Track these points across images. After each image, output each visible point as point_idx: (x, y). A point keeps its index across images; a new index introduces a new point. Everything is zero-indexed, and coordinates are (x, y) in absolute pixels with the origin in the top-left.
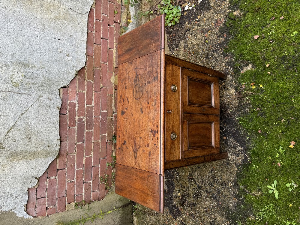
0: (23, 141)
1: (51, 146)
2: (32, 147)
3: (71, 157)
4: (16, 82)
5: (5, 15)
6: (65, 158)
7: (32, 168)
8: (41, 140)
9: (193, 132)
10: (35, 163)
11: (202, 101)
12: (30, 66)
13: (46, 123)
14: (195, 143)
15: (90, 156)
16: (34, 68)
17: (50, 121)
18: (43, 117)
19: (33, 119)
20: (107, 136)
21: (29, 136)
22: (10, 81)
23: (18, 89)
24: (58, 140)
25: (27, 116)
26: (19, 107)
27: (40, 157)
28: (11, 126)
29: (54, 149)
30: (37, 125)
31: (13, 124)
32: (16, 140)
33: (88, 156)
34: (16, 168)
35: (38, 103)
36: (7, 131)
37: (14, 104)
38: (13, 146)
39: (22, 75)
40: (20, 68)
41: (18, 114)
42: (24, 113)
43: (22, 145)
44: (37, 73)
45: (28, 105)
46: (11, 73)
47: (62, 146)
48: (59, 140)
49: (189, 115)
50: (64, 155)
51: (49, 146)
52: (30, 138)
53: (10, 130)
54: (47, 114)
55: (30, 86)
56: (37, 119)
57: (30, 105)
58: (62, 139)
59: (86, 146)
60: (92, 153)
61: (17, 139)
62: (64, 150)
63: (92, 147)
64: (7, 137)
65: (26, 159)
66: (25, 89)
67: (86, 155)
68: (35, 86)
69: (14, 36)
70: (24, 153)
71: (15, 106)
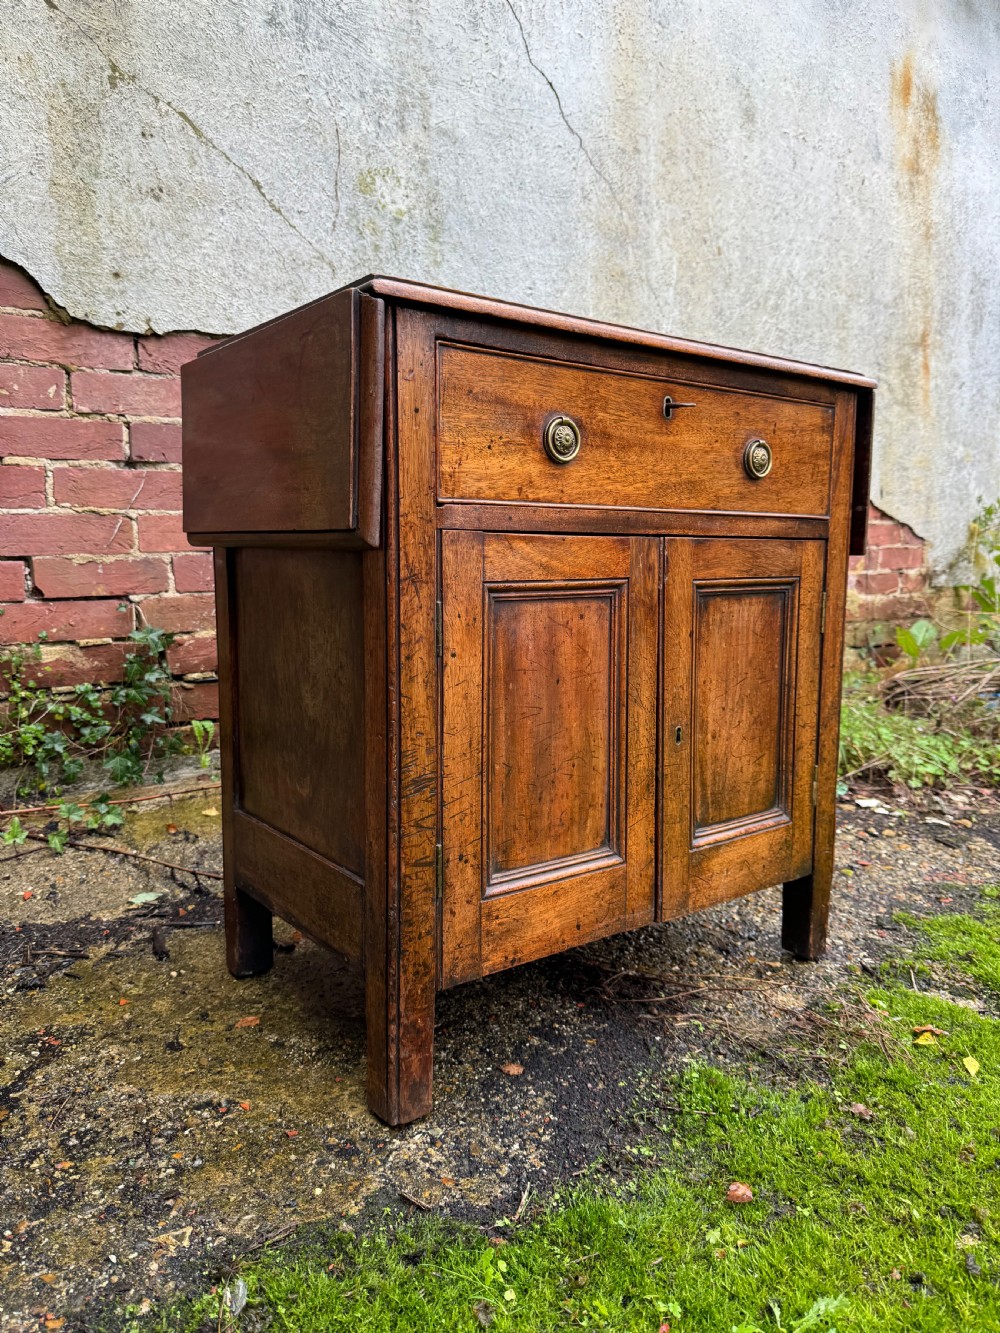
0: (146, 166)
1: (116, 288)
2: (116, 198)
3: (52, 390)
4: (373, 184)
5: (565, 192)
6: (45, 357)
7: (8, 179)
8: (148, 246)
9: (567, 647)
10: (34, 199)
11: (711, 727)
12: (436, 246)
13: (224, 275)
14: (511, 665)
15: (51, 499)
16: (431, 258)
17: (235, 296)
18: (250, 267)
19: (241, 225)
20: (165, 595)
21: (164, 196)
22: (375, 165)
23: (351, 186)
24: (148, 321)
25: (253, 204)
26: (285, 178)
27: (66, 227)
28: (210, 135)
29: (102, 298)
30: (215, 239)
31: (215, 142)
32: (150, 140)
33: (50, 481)
34: (13, 113)
35: (306, 254)
36: (188, 113)
37: (297, 161)
38: (121, 119)
39: (400, 212)
40: (425, 211)
41: (259, 169)
42: (263, 195)
43: (124, 158)
44: (417, 267)
45: (297, 215)
46: (402, 174)
47: (111, 346)
48: (147, 327)
49: (653, 591)
50: (64, 348)
51: (116, 275)
52: (158, 198)
53: (194, 128)
54: (266, 287)
55: (368, 232)
56: (243, 240)
57: (296, 221)
58: (151, 345)
59: (110, 473)
60: (66, 510)
61: (155, 144)
62: (94, 352)
63: (101, 510)
64: (164, 107)
65: (57, 164)
66: (353, 211)
67: (57, 473)
68: (370, 253)
69: (515, 207)
70: (86, 159)
71: (287, 165)
